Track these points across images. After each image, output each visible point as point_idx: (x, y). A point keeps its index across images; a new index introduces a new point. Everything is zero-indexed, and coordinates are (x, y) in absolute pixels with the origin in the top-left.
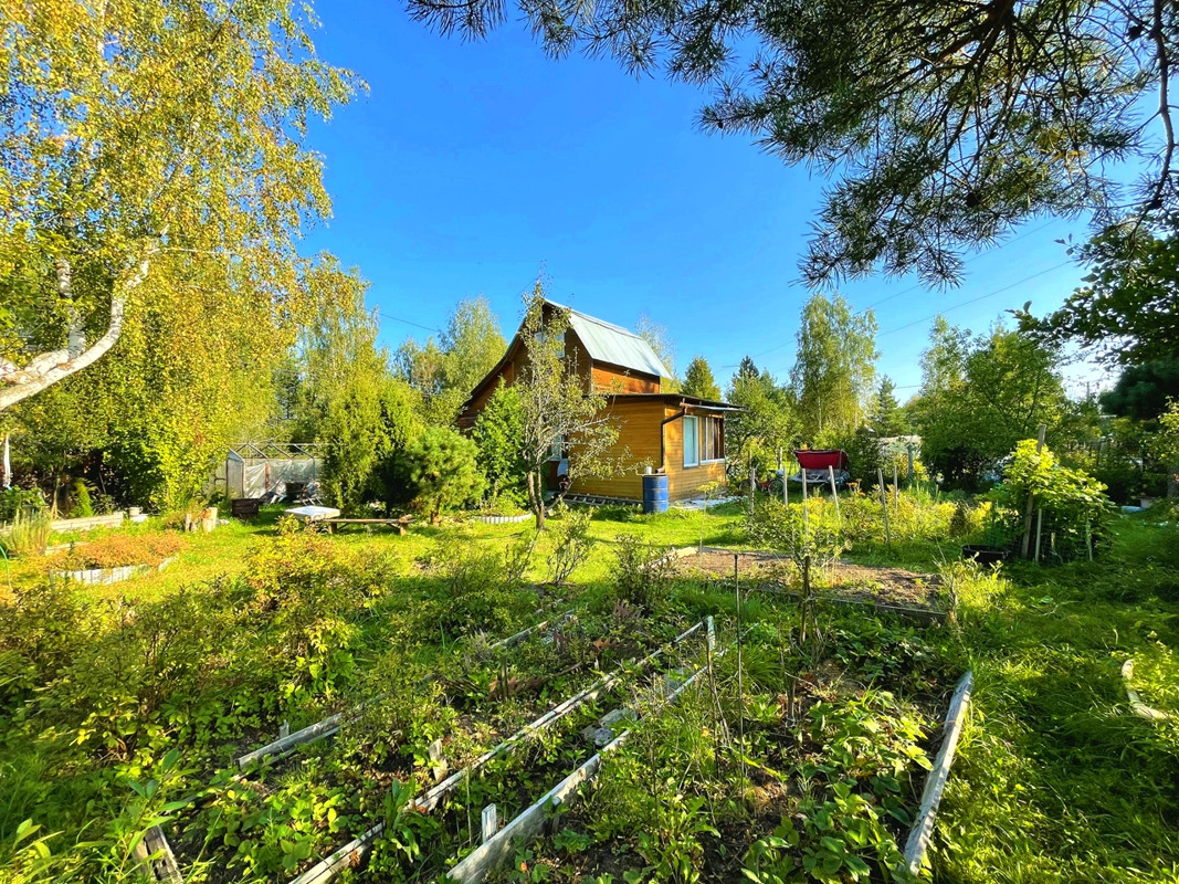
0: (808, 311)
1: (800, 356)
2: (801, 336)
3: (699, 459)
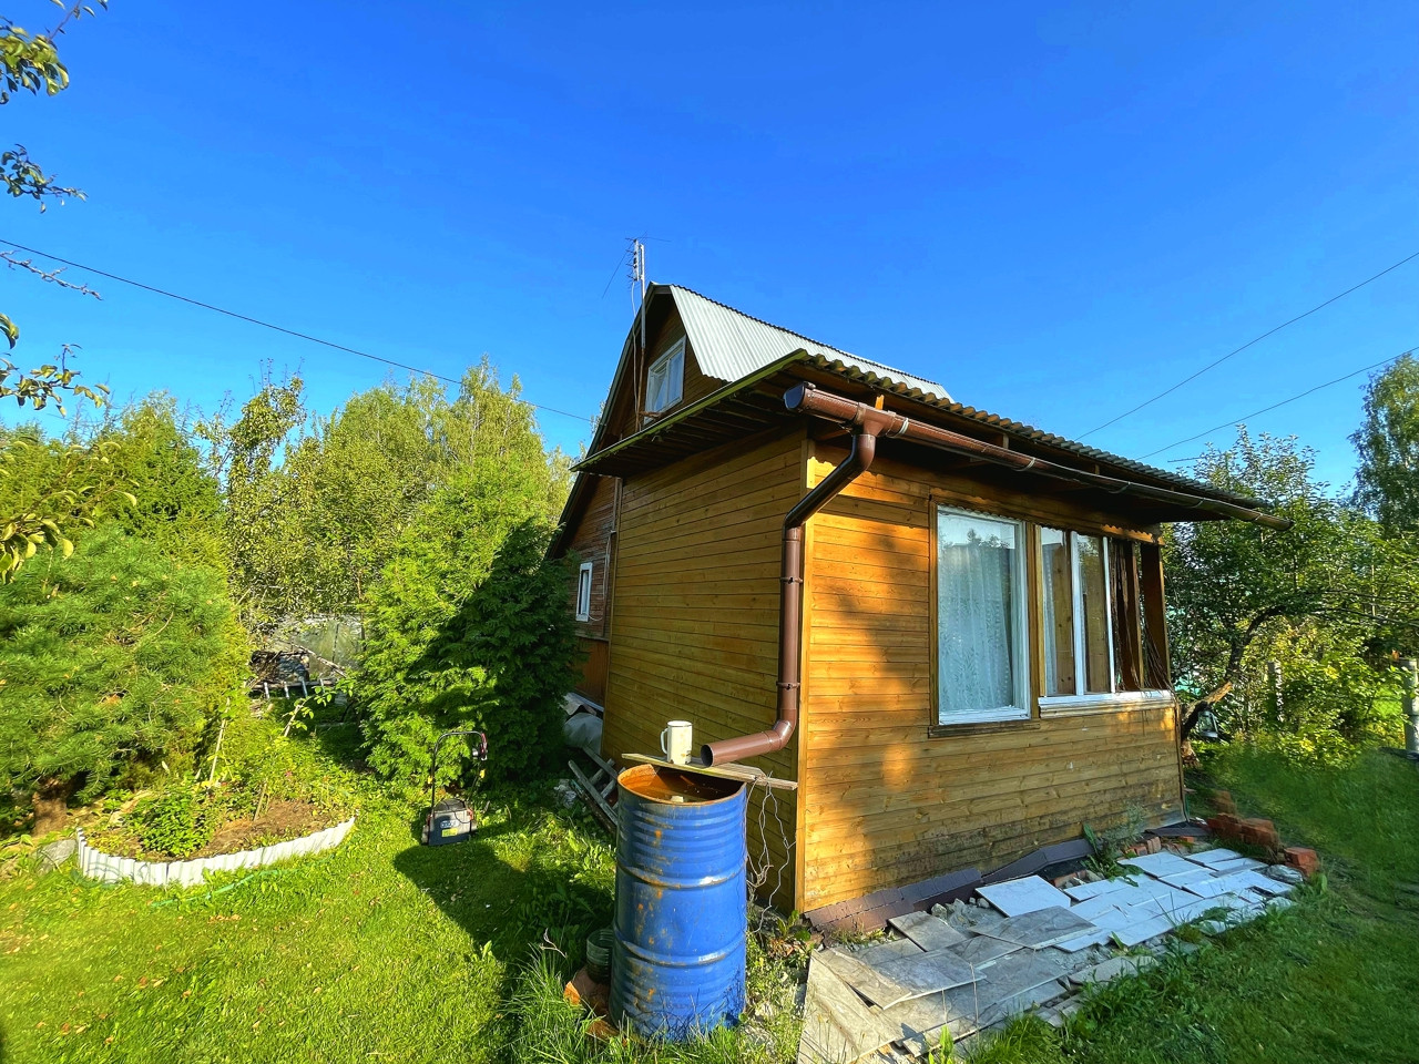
3: (1036, 691)
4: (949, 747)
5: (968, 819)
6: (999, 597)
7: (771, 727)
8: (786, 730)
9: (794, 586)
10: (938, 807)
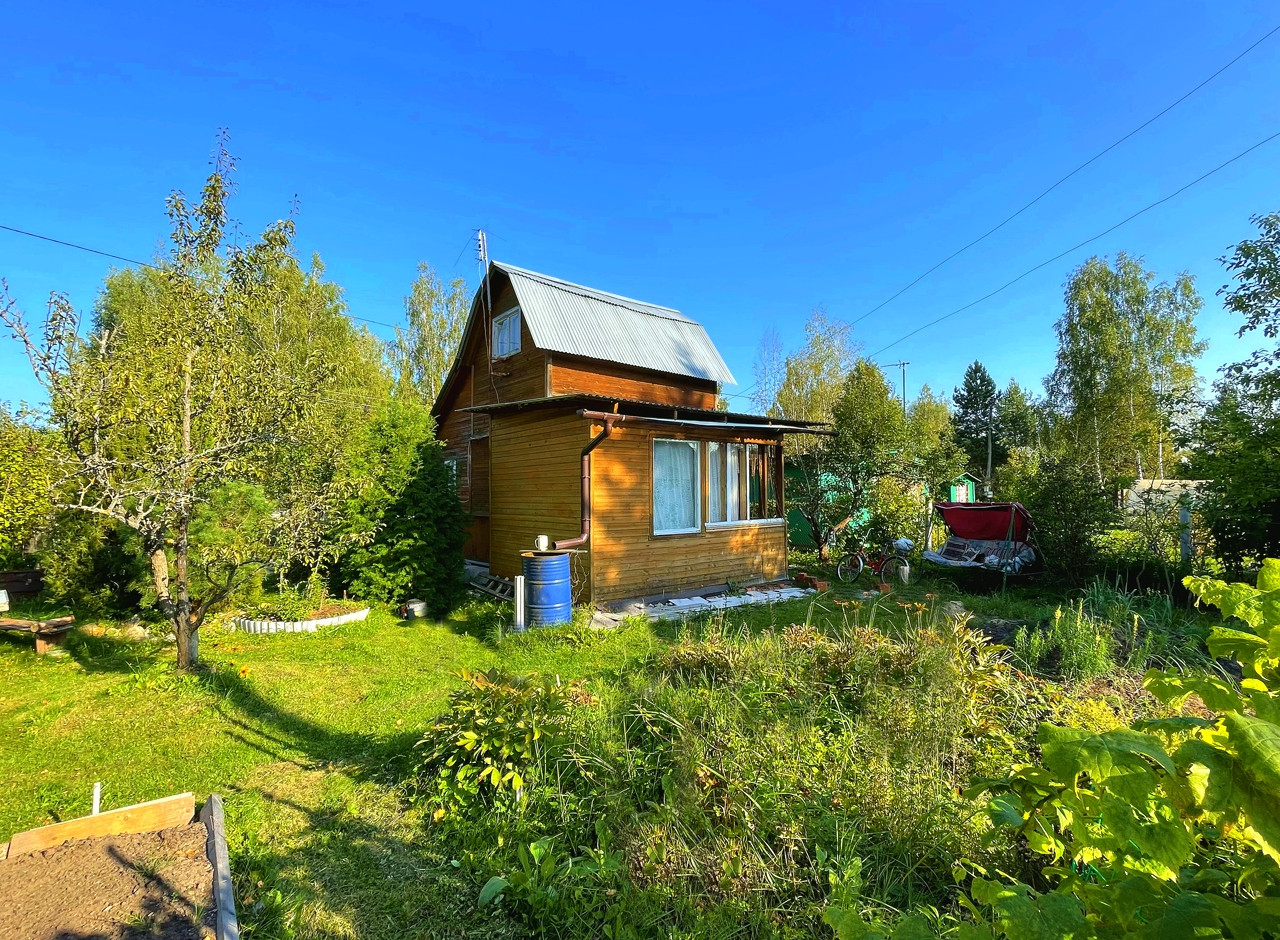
0: (1076, 288)
1: (1062, 356)
2: (1064, 326)
3: (704, 520)
4: (659, 544)
5: (668, 574)
6: (689, 477)
7: (580, 536)
8: (585, 537)
9: (586, 480)
10: (653, 569)
